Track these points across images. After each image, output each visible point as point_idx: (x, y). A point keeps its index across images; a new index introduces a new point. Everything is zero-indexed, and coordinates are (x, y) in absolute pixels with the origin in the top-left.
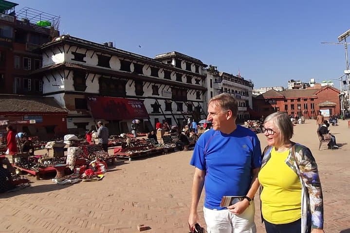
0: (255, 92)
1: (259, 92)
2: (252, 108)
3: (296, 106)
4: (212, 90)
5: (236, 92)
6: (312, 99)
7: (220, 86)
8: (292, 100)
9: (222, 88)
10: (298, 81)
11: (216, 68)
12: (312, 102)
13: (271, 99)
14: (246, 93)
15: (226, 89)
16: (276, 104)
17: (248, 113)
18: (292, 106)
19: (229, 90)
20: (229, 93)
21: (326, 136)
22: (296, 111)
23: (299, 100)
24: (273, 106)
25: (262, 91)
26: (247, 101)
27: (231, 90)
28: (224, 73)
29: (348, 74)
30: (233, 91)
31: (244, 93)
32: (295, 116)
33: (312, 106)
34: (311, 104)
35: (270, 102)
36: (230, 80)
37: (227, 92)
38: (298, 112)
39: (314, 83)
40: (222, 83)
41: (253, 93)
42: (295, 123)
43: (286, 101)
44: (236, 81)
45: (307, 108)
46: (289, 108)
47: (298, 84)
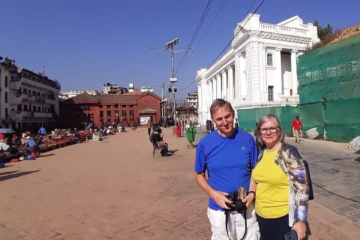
0: (62, 95)
1: (67, 96)
2: (58, 114)
3: (112, 113)
4: (7, 90)
5: (39, 94)
6: (132, 106)
7: (18, 85)
8: (109, 106)
9: (20, 88)
10: (115, 85)
11: (14, 62)
12: (132, 109)
13: (84, 105)
14: (52, 96)
15: (25, 90)
16: (89, 110)
17: (54, 121)
18: (109, 113)
19: (30, 91)
20: (30, 94)
21: (159, 144)
22: (112, 118)
23: (116, 106)
24: (86, 112)
25: (72, 95)
26: (53, 106)
27: (32, 91)
28: (23, 69)
29: (173, 82)
30: (34, 92)
31: (48, 96)
32: (113, 124)
33: (131, 113)
34: (130, 111)
35: (82, 107)
36: (31, 78)
37: (26, 93)
38: (115, 120)
39: (133, 88)
40: (20, 83)
41: (60, 96)
42: (114, 132)
43: (101, 107)
44: (39, 81)
45: (125, 115)
46: (105, 115)
47: (115, 88)
